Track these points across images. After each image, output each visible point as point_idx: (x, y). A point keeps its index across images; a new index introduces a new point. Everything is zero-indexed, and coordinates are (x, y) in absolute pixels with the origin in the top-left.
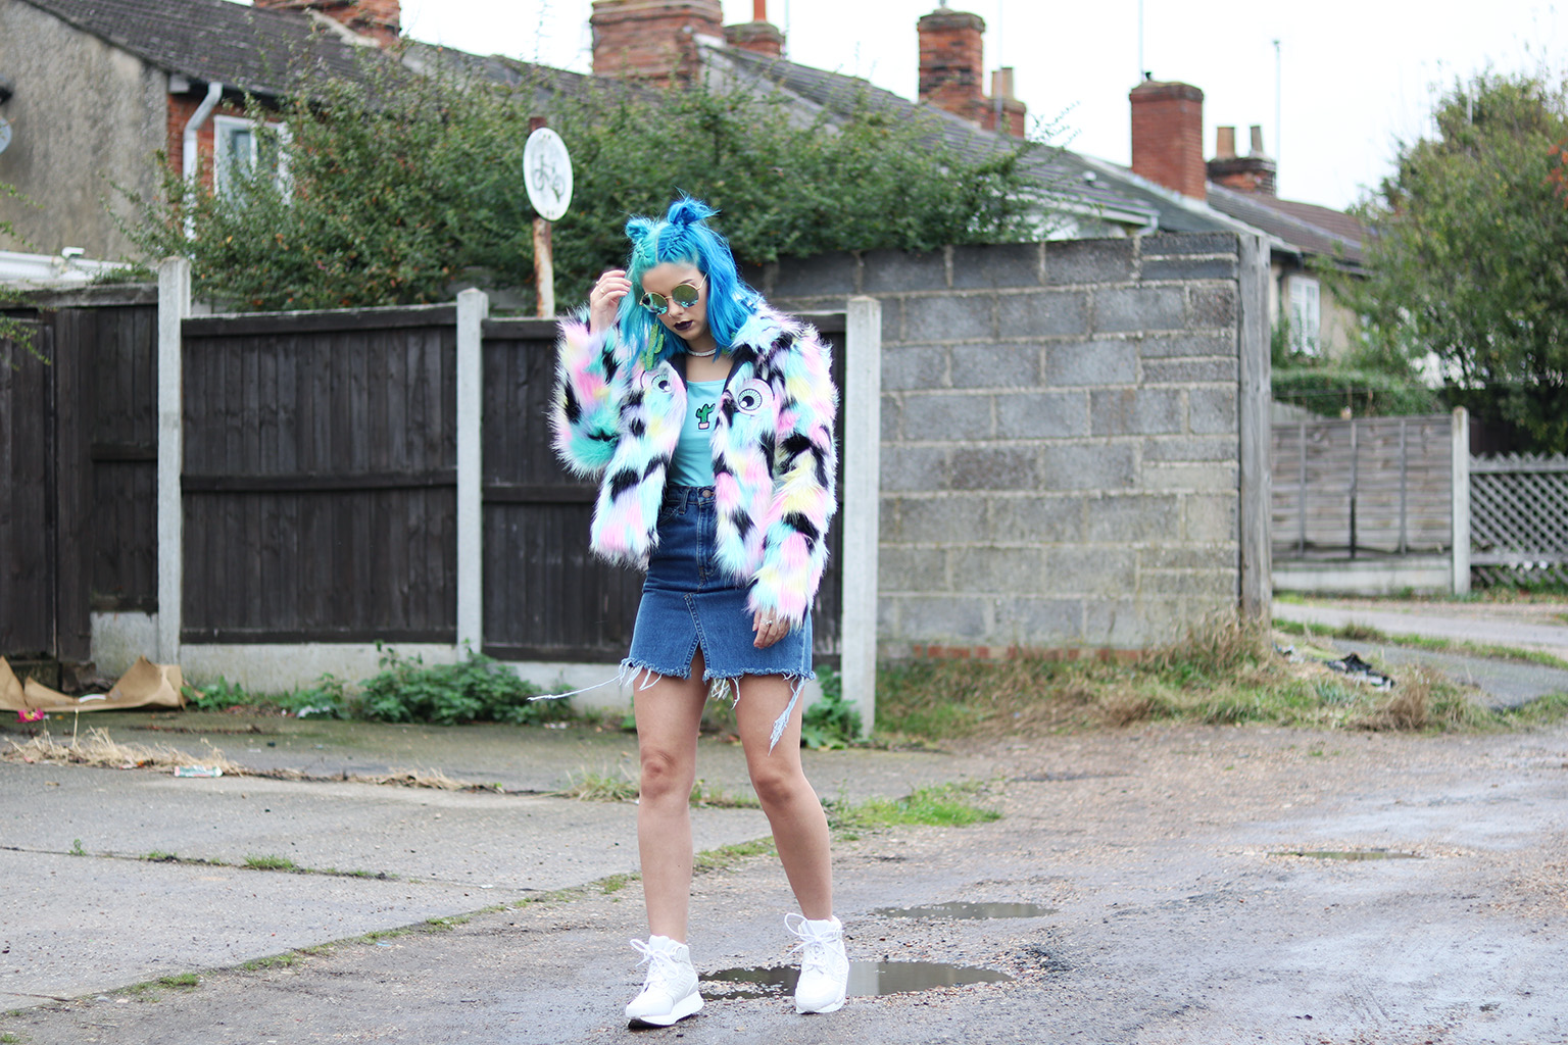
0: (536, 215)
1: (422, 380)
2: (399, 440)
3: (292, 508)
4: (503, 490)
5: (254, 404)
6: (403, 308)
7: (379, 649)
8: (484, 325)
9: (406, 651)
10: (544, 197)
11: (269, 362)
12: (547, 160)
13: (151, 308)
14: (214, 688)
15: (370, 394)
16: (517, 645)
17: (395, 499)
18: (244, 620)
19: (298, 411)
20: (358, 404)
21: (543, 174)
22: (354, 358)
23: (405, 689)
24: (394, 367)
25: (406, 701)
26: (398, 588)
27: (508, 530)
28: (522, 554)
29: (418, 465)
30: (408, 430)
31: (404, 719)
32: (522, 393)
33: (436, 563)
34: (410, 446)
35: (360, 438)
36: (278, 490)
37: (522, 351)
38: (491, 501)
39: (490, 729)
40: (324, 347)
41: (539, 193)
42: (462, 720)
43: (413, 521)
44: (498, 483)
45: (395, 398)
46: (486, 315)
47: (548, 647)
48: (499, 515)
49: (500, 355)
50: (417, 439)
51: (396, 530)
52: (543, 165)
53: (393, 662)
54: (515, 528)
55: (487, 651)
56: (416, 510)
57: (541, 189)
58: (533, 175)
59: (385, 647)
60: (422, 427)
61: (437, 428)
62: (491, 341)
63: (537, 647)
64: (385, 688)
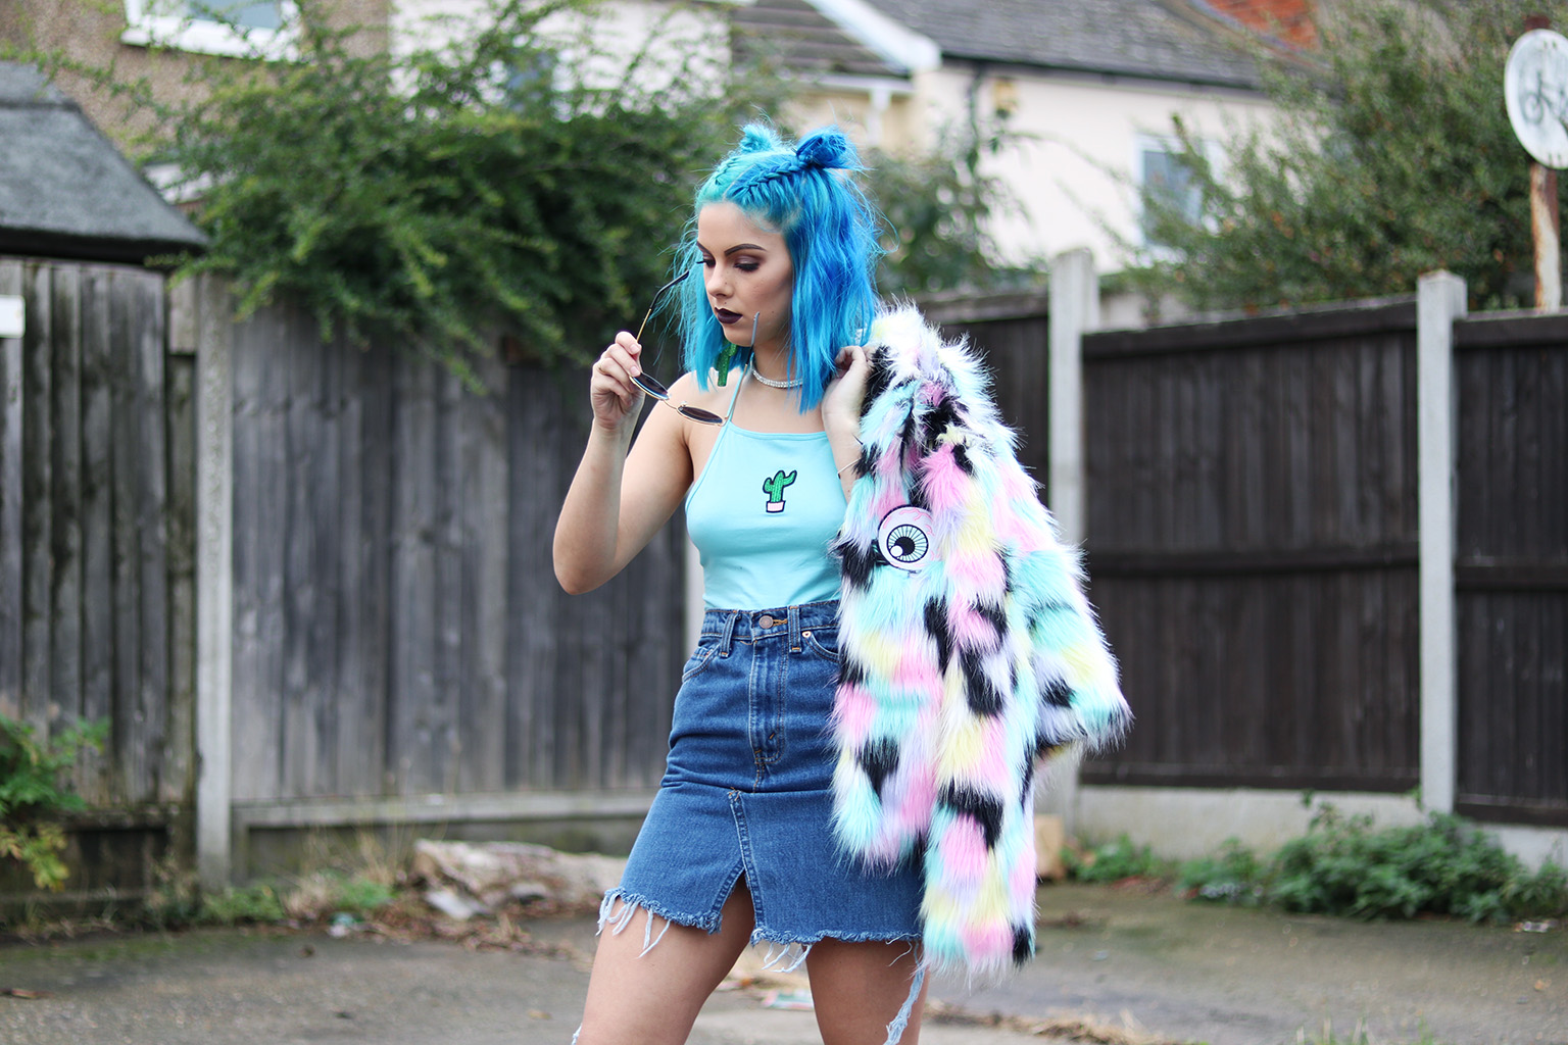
0: (1531, 161)
1: (1379, 409)
2: (1349, 496)
3: (1215, 596)
4: (1482, 570)
5: (1168, 448)
6: (1350, 306)
7: (1307, 802)
8: (1457, 326)
9: (1351, 805)
10: (1543, 135)
11: (1187, 390)
12: (1548, 78)
13: (1041, 319)
14: (1110, 850)
15: (1313, 432)
16: (1503, 801)
17: (1345, 583)
18: (1158, 755)
19: (1222, 460)
20: (1299, 446)
21: (1540, 97)
22: (1293, 380)
23: (1324, 863)
24: (1343, 391)
25: (1321, 880)
26: (1351, 714)
27: (1492, 629)
28: (1510, 665)
29: (1374, 533)
30: (1360, 483)
31: (1317, 908)
32: (1509, 425)
33: (1398, 678)
34: (1363, 506)
35: (1300, 493)
36: (1197, 571)
37: (1508, 363)
38: (1467, 586)
39: (1440, 927)
40: (1255, 365)
41: (1533, 129)
42: (1395, 913)
43: (1369, 615)
44: (1480, 559)
45: (1345, 437)
46: (1462, 310)
47: (1544, 805)
48: (1480, 606)
49: (1479, 369)
50: (1373, 497)
51: (1347, 629)
52: (1541, 83)
53: (1330, 823)
54: (1500, 626)
55: (1461, 808)
56: (1372, 599)
57: (1539, 121)
58: (1522, 100)
59: (1318, 799)
60: (1380, 477)
61: (1397, 479)
62: (1466, 347)
63: (1529, 806)
64: (1300, 859)
